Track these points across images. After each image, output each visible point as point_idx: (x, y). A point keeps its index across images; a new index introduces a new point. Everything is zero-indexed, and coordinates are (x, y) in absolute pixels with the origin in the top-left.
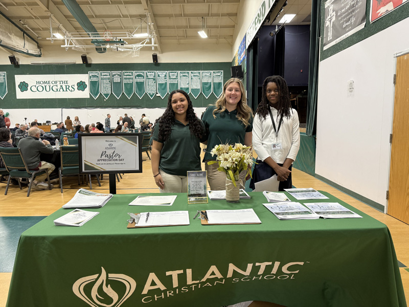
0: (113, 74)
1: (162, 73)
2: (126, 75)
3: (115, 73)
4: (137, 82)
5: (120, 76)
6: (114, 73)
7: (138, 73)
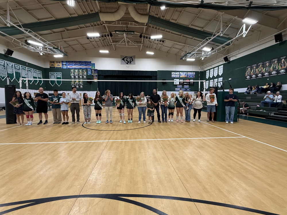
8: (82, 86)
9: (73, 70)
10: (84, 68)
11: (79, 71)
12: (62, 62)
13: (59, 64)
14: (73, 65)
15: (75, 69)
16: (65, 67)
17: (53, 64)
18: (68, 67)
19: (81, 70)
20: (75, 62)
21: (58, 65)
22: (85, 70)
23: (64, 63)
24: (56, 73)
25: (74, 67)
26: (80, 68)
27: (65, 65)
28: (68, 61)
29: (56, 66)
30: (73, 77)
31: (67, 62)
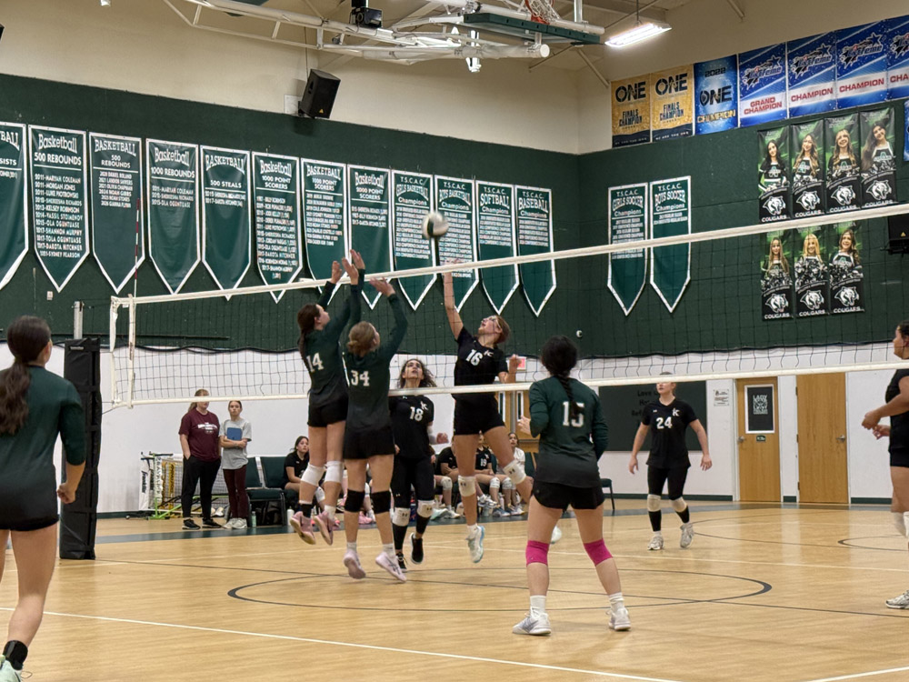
0: (100, 147)
1: (325, 173)
2: (164, 165)
3: (108, 146)
4: (212, 208)
5: (132, 161)
6: (103, 141)
7: (220, 161)
8: (857, 286)
9: (777, 135)
10: (878, 96)
11: (826, 139)
12: (700, 71)
13: (674, 97)
14: (781, 88)
15: (798, 118)
16: (718, 118)
17: (632, 105)
18: (745, 108)
19: (848, 120)
20: (798, 48)
21: (673, 110)
22: (882, 115)
23: (715, 83)
24: (655, 187)
25: (787, 100)
26: (843, 103)
27: (723, 96)
28: (744, 56)
29: (656, 123)
30: (775, 203)
31: (733, 64)
